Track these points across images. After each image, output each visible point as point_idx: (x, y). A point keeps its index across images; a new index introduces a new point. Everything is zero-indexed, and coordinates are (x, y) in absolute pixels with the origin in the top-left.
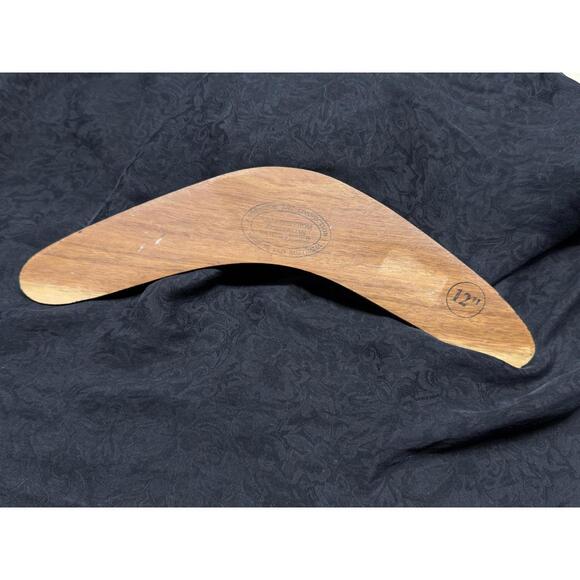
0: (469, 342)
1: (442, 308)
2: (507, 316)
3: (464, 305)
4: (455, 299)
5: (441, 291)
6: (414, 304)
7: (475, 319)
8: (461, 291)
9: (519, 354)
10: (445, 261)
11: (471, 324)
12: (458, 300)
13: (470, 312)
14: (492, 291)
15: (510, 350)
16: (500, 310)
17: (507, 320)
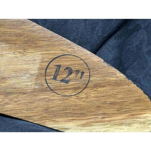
0: (83, 122)
1: (42, 90)
2: (118, 84)
3: (67, 82)
4: (55, 78)
5: (36, 72)
6: (10, 93)
7: (83, 95)
8: (59, 66)
9: (141, 123)
10: (33, 34)
11: (78, 102)
12: (59, 78)
13: (75, 89)
14: (95, 59)
15: (128, 121)
16: (108, 79)
17: (119, 89)
